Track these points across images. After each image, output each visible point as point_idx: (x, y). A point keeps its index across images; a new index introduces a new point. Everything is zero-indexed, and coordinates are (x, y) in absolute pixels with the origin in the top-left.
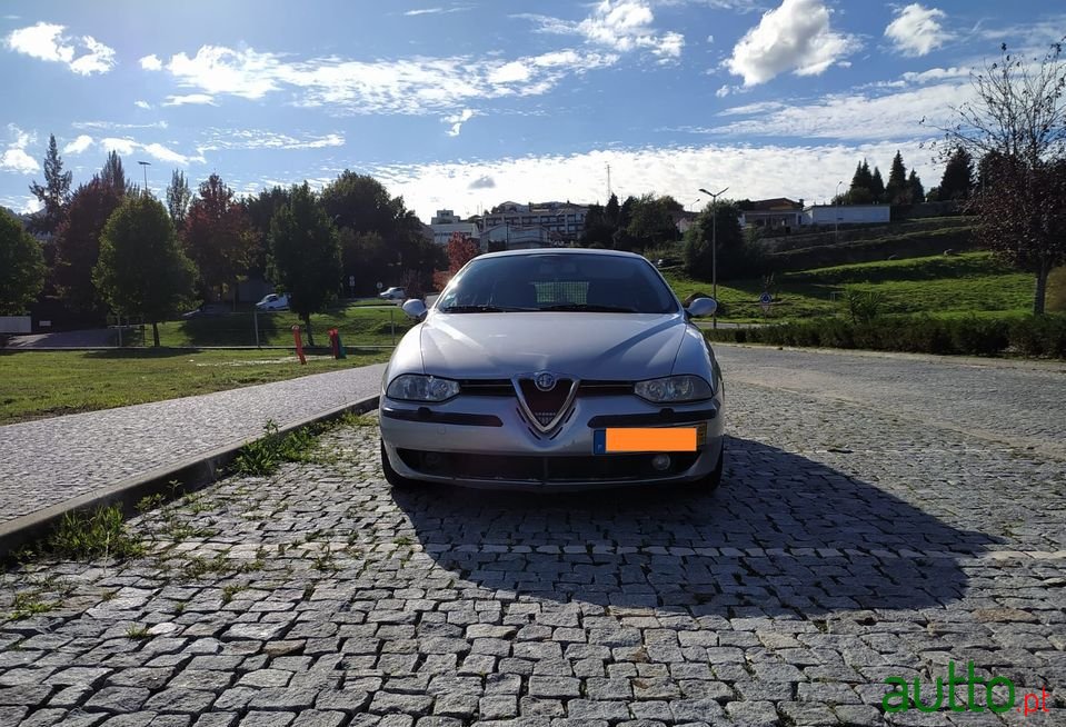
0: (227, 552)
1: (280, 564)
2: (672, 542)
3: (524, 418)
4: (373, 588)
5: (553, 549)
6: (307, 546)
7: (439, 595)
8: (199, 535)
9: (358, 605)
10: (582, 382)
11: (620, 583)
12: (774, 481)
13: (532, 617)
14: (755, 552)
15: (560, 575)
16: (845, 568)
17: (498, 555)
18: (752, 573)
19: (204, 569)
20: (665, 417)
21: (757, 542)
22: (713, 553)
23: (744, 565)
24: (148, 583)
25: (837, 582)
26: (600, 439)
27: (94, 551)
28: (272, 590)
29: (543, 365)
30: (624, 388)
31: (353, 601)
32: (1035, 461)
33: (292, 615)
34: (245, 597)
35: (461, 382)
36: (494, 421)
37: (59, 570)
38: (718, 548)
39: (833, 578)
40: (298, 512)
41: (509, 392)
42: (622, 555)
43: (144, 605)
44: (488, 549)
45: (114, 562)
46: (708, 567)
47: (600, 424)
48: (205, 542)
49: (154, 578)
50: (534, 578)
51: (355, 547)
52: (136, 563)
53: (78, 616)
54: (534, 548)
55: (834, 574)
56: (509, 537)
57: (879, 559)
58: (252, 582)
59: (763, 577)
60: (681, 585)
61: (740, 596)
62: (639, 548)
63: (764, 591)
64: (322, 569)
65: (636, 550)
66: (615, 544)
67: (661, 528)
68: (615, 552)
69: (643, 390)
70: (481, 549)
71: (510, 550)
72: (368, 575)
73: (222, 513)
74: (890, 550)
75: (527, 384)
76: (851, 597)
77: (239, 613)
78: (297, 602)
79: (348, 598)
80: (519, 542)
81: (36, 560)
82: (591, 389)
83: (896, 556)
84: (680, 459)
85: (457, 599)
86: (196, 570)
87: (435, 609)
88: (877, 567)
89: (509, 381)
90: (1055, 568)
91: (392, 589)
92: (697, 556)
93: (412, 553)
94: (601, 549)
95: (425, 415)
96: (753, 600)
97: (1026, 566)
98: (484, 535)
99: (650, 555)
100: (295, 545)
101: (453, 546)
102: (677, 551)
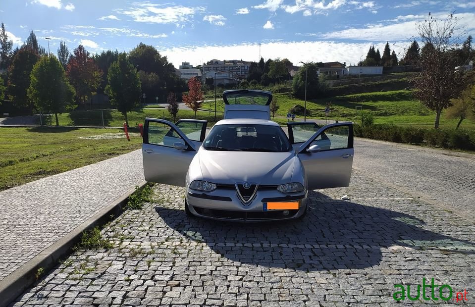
0: (140, 246)
1: (160, 251)
2: (289, 242)
3: (239, 198)
4: (194, 261)
5: (249, 245)
6: (166, 243)
7: (216, 264)
8: (128, 238)
9: (191, 268)
10: (260, 186)
11: (273, 259)
12: (324, 213)
13: (247, 272)
14: (317, 246)
15: (253, 256)
16: (345, 253)
17: (232, 247)
18: (315, 255)
19: (136, 254)
20: (288, 199)
21: (317, 242)
22: (302, 246)
23: (313, 252)
24: (121, 259)
25: (341, 259)
26: (265, 206)
27: (96, 246)
28: (161, 262)
29: (245, 179)
30: (274, 188)
31: (189, 266)
32: (418, 204)
33: (172, 272)
34: (154, 265)
35: (217, 184)
36: (229, 199)
37: (88, 254)
38: (304, 244)
39: (340, 257)
40: (158, 228)
41: (234, 188)
42: (273, 248)
43: (123, 268)
44: (228, 245)
45: (104, 250)
46: (301, 252)
47: (265, 201)
48: (131, 241)
49: (121, 257)
50: (245, 257)
51: (183, 244)
52: (112, 251)
53: (104, 273)
54: (243, 244)
55: (341, 255)
56: (234, 240)
57: (355, 249)
58: (154, 258)
59: (318, 256)
60: (293, 260)
61: (311, 264)
62: (278, 244)
63: (318, 262)
64: (175, 253)
65: (277, 245)
66: (270, 243)
67: (285, 236)
68: (270, 246)
69: (280, 188)
70: (226, 245)
71: (235, 245)
72: (191, 256)
73: (131, 228)
74: (360, 246)
75: (240, 186)
76: (345, 265)
77: (155, 271)
78: (172, 267)
79: (187, 265)
80: (238, 242)
81: (78, 250)
82: (262, 188)
83: (361, 248)
84: (292, 212)
85: (222, 266)
86: (134, 254)
87: (216, 270)
88: (354, 253)
89: (234, 185)
90: (411, 253)
91: (201, 262)
92: (298, 248)
93: (203, 246)
94: (266, 245)
95: (205, 196)
96: (315, 266)
97: (402, 253)
98: (225, 238)
99: (282, 247)
100: (162, 243)
101: (216, 243)
102: (291, 246)
